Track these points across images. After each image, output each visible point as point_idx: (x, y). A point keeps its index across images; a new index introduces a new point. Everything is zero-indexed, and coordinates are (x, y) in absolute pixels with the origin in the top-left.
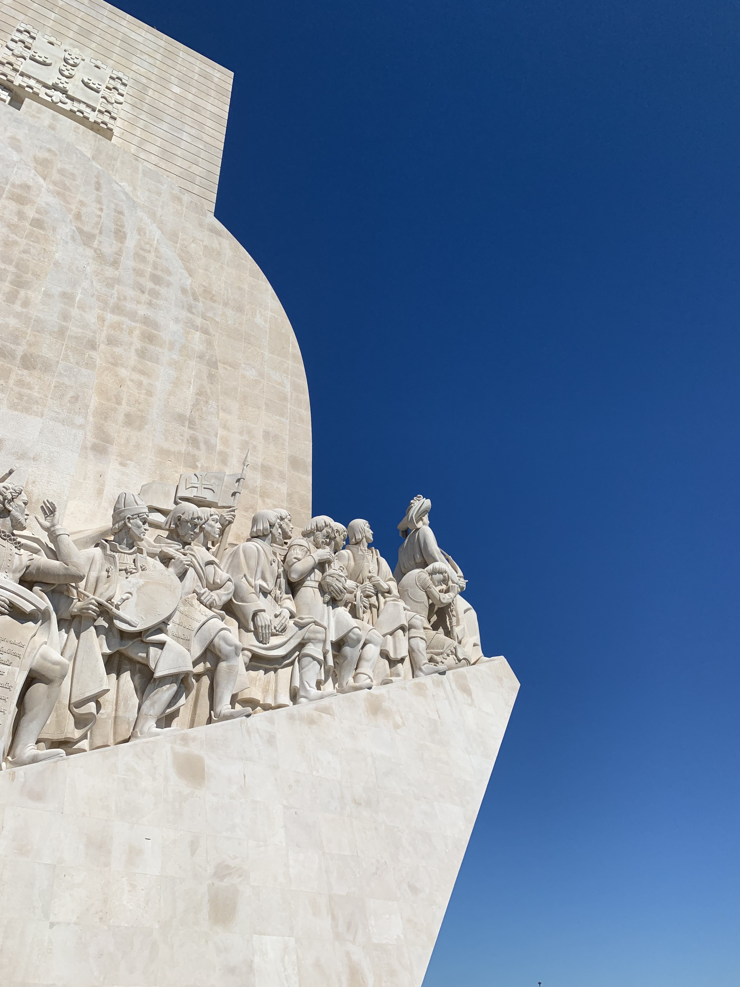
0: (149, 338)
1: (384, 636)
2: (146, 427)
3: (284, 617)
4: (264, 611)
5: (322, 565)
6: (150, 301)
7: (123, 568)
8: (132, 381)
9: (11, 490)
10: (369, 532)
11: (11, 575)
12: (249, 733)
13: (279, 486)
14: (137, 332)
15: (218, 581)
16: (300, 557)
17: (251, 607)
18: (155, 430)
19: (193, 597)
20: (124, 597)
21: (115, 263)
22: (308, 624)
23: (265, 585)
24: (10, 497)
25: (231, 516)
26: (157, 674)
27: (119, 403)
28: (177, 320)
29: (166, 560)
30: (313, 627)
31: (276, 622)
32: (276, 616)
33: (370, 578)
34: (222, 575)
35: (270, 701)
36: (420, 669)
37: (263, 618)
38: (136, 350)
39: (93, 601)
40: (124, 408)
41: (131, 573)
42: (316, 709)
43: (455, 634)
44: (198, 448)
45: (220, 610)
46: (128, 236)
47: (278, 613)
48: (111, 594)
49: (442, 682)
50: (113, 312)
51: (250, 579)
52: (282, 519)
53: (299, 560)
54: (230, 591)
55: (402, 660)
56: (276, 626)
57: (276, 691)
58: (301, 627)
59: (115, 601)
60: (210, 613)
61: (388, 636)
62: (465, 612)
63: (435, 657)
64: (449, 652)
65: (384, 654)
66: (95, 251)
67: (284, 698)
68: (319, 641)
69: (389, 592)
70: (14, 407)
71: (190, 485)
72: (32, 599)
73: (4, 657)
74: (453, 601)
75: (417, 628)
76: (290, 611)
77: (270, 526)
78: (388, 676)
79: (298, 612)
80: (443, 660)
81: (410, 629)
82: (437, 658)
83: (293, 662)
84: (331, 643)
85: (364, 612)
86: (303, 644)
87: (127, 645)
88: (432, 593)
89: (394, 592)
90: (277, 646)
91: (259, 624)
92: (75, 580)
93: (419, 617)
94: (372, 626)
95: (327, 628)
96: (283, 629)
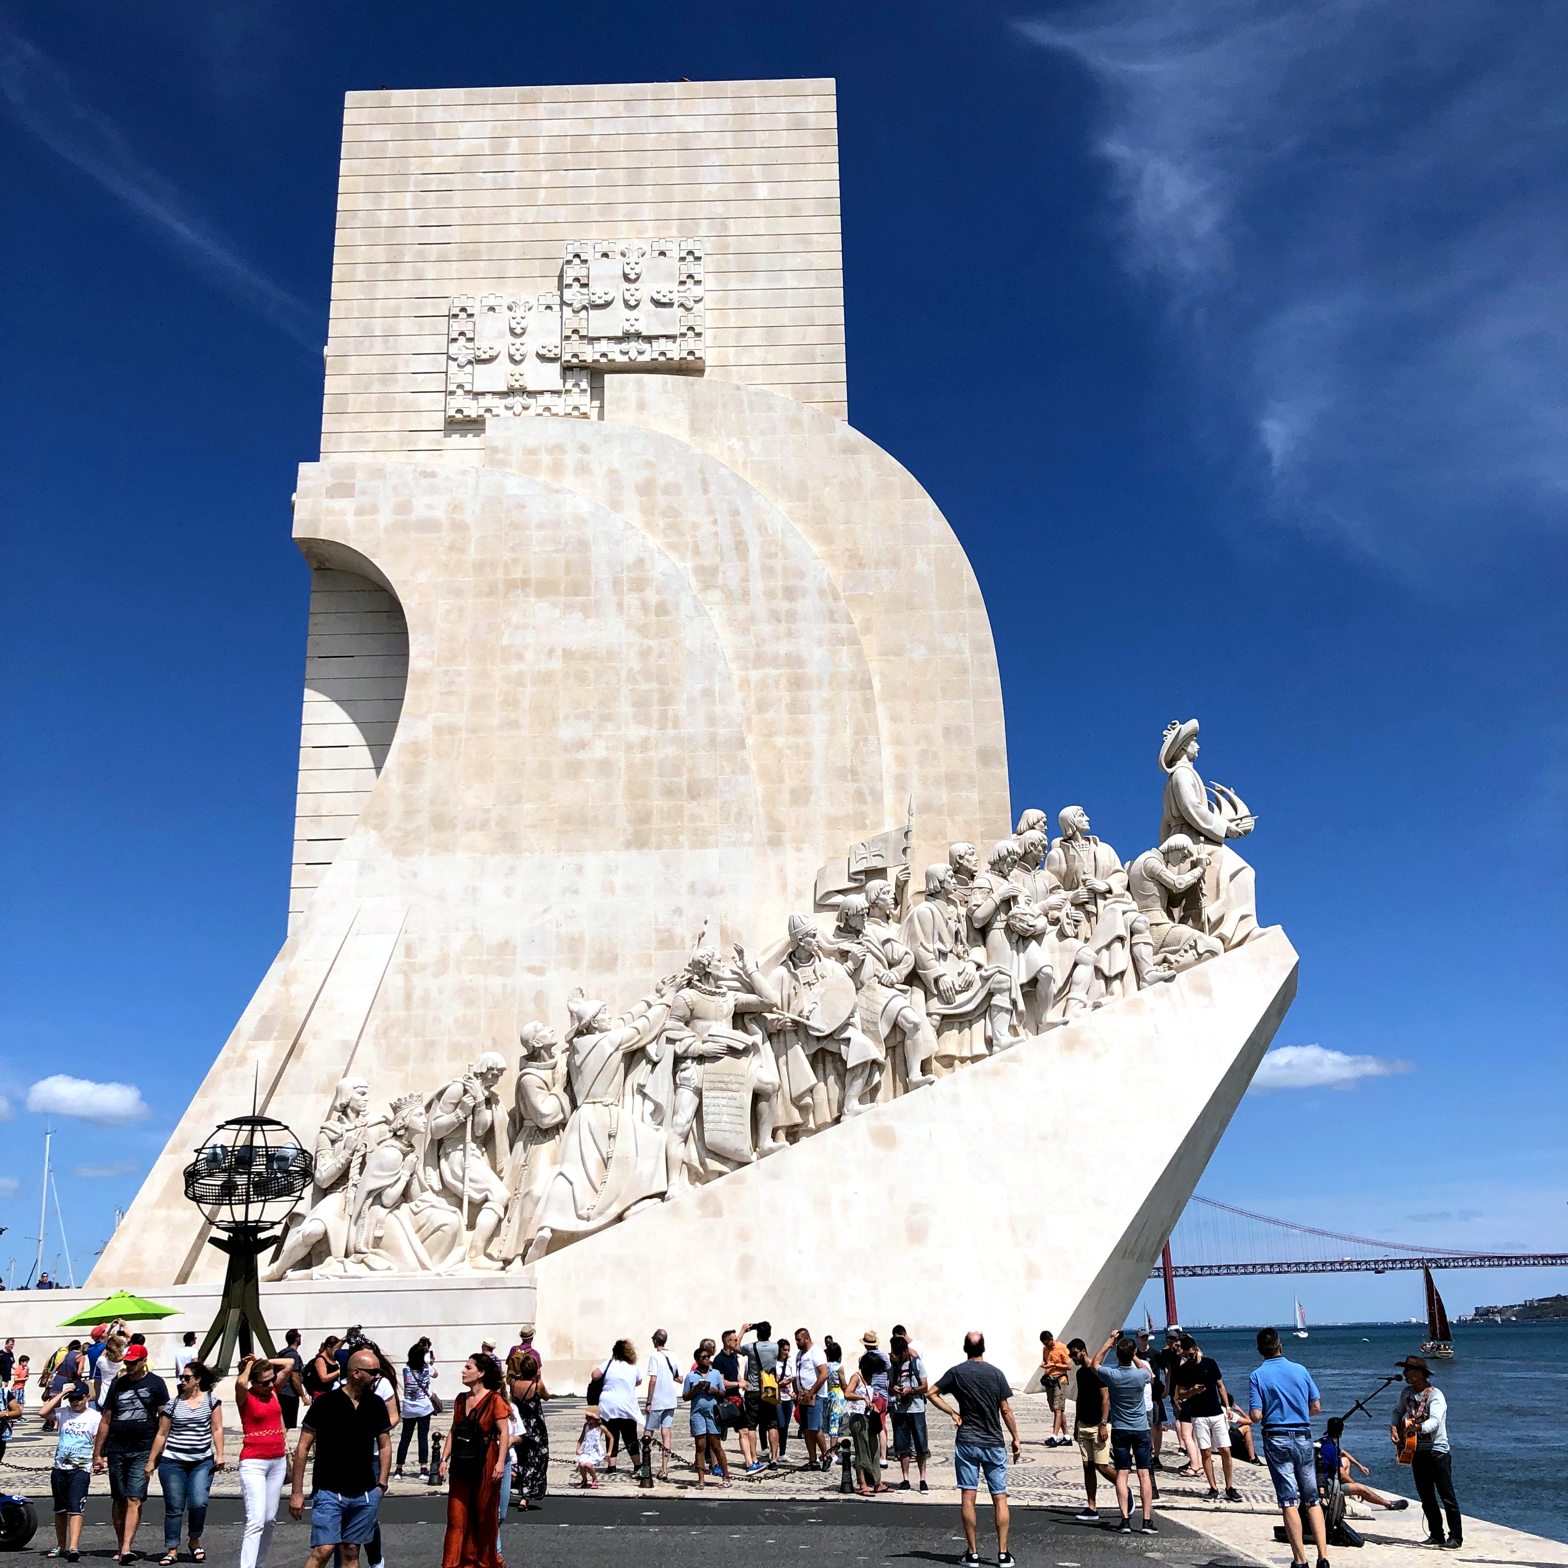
0: (797, 683)
1: (1098, 952)
2: (812, 798)
3: (967, 973)
4: (944, 975)
5: (1008, 903)
6: (789, 629)
7: (806, 981)
8: (789, 748)
9: (706, 957)
10: (1081, 822)
11: (725, 1021)
12: (933, 1097)
13: (969, 794)
14: (783, 682)
15: (896, 957)
16: (978, 903)
17: (931, 974)
18: (820, 798)
19: (874, 982)
20: (811, 1009)
21: (745, 595)
22: (992, 975)
23: (942, 947)
24: (707, 963)
25: (903, 876)
26: (849, 1066)
27: (782, 781)
28: (820, 642)
29: (844, 955)
30: (999, 977)
31: (959, 982)
32: (960, 974)
33: (1084, 881)
34: (899, 949)
35: (966, 1053)
36: (1145, 980)
37: (944, 981)
38: (786, 706)
39: (788, 1020)
40: (789, 783)
41: (813, 984)
42: (1002, 1060)
43: (1204, 918)
44: (865, 803)
45: (903, 984)
46: (750, 545)
47: (961, 971)
48: (800, 1008)
49: (1168, 989)
50: (755, 667)
51: (928, 946)
52: (961, 857)
53: (978, 906)
54: (910, 963)
55: (1121, 975)
56: (960, 984)
57: (971, 1041)
58: (985, 979)
59: (805, 1013)
60: (893, 992)
61: (1104, 950)
62: (1233, 877)
63: (1169, 956)
64: (1187, 947)
65: (1098, 970)
66: (722, 591)
67: (981, 1048)
68: (1004, 990)
69: (1110, 891)
70: (694, 846)
71: (860, 857)
72: (740, 1039)
73: (734, 1087)
74: (1201, 878)
75: (1140, 932)
76: (976, 963)
77: (940, 882)
78: (1102, 996)
79: (989, 958)
80: (1179, 959)
81: (1132, 934)
82: (1172, 958)
83: (986, 1011)
84: (1022, 986)
85: (1076, 927)
86: (990, 994)
87: (824, 1044)
88: (1164, 880)
89: (1115, 891)
90: (966, 1002)
91: (942, 988)
92: (770, 1008)
93: (1143, 917)
94: (1087, 940)
95: (1014, 973)
96: (969, 985)
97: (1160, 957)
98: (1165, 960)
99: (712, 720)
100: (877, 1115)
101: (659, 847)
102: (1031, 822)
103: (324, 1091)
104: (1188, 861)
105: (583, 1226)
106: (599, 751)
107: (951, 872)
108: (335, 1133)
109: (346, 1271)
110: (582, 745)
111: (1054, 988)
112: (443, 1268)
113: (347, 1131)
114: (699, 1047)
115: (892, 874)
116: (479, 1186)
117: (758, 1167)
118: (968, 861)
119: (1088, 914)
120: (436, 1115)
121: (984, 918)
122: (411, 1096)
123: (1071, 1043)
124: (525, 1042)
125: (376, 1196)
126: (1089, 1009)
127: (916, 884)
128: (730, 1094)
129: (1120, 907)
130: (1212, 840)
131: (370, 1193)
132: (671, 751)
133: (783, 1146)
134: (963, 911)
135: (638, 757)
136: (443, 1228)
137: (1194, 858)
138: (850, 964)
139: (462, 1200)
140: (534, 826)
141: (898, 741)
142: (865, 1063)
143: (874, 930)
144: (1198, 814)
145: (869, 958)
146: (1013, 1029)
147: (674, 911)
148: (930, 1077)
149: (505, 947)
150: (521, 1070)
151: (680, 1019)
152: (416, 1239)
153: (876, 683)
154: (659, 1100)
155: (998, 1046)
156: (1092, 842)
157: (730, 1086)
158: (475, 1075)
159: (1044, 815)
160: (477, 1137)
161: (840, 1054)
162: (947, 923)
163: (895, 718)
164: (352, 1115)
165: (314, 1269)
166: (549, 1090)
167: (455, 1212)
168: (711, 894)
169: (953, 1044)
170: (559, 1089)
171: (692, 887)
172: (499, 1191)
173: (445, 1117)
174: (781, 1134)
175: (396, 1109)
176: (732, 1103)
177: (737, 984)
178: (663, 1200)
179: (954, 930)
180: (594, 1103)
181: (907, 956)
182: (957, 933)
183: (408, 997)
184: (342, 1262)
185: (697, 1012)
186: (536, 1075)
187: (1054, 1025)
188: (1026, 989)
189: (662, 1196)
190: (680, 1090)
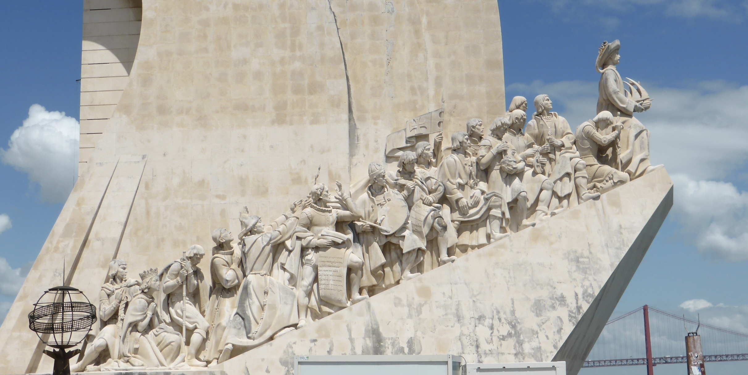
0: (374, 21)
1: (555, 182)
3: (476, 197)
4: (462, 198)
5: (501, 154)
7: (379, 203)
8: (370, 61)
9: (319, 190)
10: (547, 104)
11: (331, 226)
12: (453, 270)
13: (480, 88)
14: (366, 20)
15: (433, 188)
16: (483, 154)
17: (454, 197)
18: (389, 92)
19: (420, 202)
20: (382, 219)
22: (490, 198)
23: (461, 181)
24: (319, 193)
25: (439, 139)
26: (404, 252)
27: (366, 82)
29: (402, 187)
30: (495, 198)
31: (471, 202)
32: (471, 197)
33: (548, 140)
34: (435, 183)
35: (474, 243)
36: (582, 199)
37: (462, 202)
38: (369, 35)
39: (368, 225)
40: (369, 83)
41: (383, 205)
42: (495, 247)
43: (619, 161)
44: (416, 95)
47: (472, 195)
48: (376, 219)
49: (595, 204)
51: (452, 180)
52: (474, 127)
53: (483, 157)
54: (441, 191)
55: (568, 196)
56: (471, 203)
57: (478, 236)
58: (486, 200)
59: (378, 221)
60: (431, 208)
61: (559, 181)
62: (637, 136)
63: (597, 184)
64: (607, 179)
65: (554, 193)
67: (483, 240)
68: (497, 206)
69: (563, 146)
70: (313, 122)
71: (412, 128)
72: (340, 237)
73: (337, 264)
74: (618, 137)
75: (580, 170)
76: (481, 190)
77: (460, 143)
78: (557, 208)
79: (489, 188)
80: (603, 186)
81: (575, 171)
82: (599, 185)
83: (487, 219)
84: (508, 203)
85: (542, 167)
86: (489, 209)
87: (389, 239)
88: (595, 139)
89: (566, 146)
90: (474, 213)
91: (460, 206)
92: (358, 218)
93: (582, 161)
94: (549, 175)
95: (504, 196)
96: (476, 204)
97: (591, 185)
98: (595, 186)
99: (322, 45)
100: (420, 280)
101: (291, 123)
102: (517, 104)
103: (103, 266)
104: (610, 128)
105: (250, 343)
106: (255, 65)
107: (467, 137)
108: (110, 290)
109: (119, 367)
110: (245, 62)
111: (529, 204)
112: (172, 365)
113: (116, 289)
114: (316, 241)
115: (433, 138)
116: (192, 320)
117: (351, 309)
118: (478, 129)
119: (551, 160)
120: (165, 281)
121: (486, 164)
122: (151, 270)
123: (536, 237)
124: (215, 239)
125: (134, 326)
126: (549, 216)
127: (446, 144)
128: (334, 269)
129: (568, 155)
130: (625, 113)
131: (130, 324)
132: (297, 65)
133: (365, 298)
134: (474, 159)
135: (279, 69)
136: (172, 343)
137: (614, 125)
138: (405, 192)
139: (182, 328)
140: (217, 112)
141: (437, 55)
142: (414, 250)
143: (419, 171)
144: (617, 98)
145: (417, 188)
146: (503, 229)
147: (301, 162)
148: (453, 257)
149: (202, 183)
150: (213, 255)
151: (304, 226)
152: (157, 350)
153: (424, 20)
154: (293, 272)
155: (493, 238)
156: (553, 116)
157: (334, 264)
158: (187, 257)
159: (525, 99)
160: (190, 293)
161: (399, 245)
162: (464, 167)
163: (435, 41)
164: (118, 280)
165: (101, 365)
166: (229, 266)
167: (178, 335)
168: (322, 152)
169: (467, 238)
170: (235, 266)
171: (312, 147)
172: (203, 323)
173: (170, 281)
174: (365, 292)
175: (143, 277)
176: (335, 273)
177: (339, 205)
178: (296, 329)
179: (468, 171)
180: (255, 274)
181: (440, 187)
182: (471, 173)
183: (148, 213)
184: (117, 362)
185: (314, 220)
186: (222, 258)
187: (527, 226)
188: (511, 205)
189: (295, 326)
190: (305, 266)
